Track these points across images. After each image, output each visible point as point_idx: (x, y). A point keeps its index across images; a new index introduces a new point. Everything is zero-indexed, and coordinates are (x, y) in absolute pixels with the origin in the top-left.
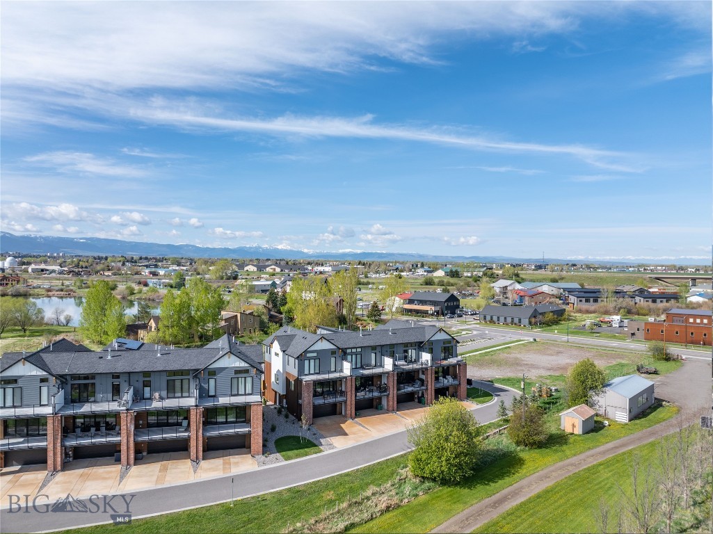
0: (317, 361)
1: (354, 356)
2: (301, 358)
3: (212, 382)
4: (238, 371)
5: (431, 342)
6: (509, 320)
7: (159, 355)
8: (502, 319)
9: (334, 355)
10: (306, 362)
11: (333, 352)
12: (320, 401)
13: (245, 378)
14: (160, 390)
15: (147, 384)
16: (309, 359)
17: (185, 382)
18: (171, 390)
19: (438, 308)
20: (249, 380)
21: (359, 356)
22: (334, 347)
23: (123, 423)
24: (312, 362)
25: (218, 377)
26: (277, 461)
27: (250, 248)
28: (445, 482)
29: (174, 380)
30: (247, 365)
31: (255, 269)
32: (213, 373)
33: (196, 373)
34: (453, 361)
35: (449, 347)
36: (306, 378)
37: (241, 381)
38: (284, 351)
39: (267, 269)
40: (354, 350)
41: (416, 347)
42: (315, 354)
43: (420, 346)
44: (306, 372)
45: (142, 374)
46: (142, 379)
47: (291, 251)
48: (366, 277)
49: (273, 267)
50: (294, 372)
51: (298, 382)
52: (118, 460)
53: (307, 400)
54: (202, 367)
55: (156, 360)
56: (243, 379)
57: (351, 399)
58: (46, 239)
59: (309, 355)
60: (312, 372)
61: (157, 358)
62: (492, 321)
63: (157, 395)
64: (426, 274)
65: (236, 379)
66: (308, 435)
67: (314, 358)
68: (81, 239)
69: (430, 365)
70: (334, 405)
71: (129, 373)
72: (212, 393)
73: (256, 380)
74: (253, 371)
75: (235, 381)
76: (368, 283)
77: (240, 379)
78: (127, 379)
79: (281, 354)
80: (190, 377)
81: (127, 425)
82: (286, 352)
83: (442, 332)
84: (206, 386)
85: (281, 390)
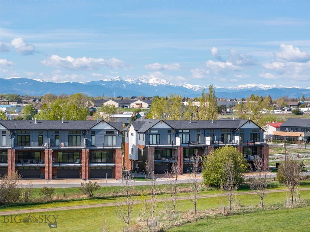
0: (158, 136)
1: (184, 135)
2: (147, 133)
3: (93, 138)
4: (109, 132)
5: (242, 130)
7: (62, 123)
9: (170, 133)
10: (151, 136)
11: (169, 131)
12: (159, 161)
13: (112, 136)
14: (64, 142)
15: (57, 137)
16: (153, 134)
17: (78, 137)
18: (70, 142)
20: (114, 138)
21: (188, 136)
22: (170, 128)
23: (46, 156)
24: (155, 136)
25: (97, 135)
29: (72, 136)
30: (113, 129)
32: (94, 132)
33: (84, 132)
34: (258, 143)
35: (256, 134)
36: (150, 146)
37: (110, 138)
38: (137, 131)
39: (132, 105)
40: (184, 131)
41: (231, 133)
42: (157, 132)
43: (234, 132)
44: (151, 143)
45: (54, 132)
46: (54, 134)
49: (140, 102)
50: (143, 143)
51: (145, 149)
54: (88, 129)
55: (61, 125)
56: (111, 137)
57: (180, 162)
59: (152, 131)
60: (155, 142)
61: (62, 124)
63: (63, 144)
65: (107, 137)
67: (156, 134)
69: (239, 144)
71: (48, 130)
72: (93, 144)
73: (118, 137)
74: (117, 133)
75: (106, 138)
77: (109, 137)
78: (46, 134)
79: (135, 133)
80: (81, 134)
81: (48, 157)
82: (138, 131)
83: (251, 122)
84: (90, 140)
85: (135, 158)
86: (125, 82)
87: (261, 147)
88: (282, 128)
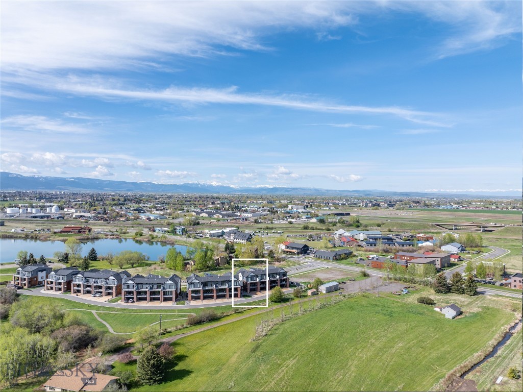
2: (247, 277)
3: (230, 283)
4: (235, 281)
5: (279, 273)
6: (326, 257)
8: (323, 257)
11: (254, 276)
12: (251, 287)
18: (222, 285)
19: (299, 251)
21: (260, 277)
24: (250, 278)
26: (243, 299)
27: (192, 184)
28: (276, 302)
30: (237, 279)
31: (207, 216)
34: (285, 277)
35: (284, 274)
36: (248, 282)
37: (236, 283)
39: (214, 216)
40: (259, 275)
43: (276, 274)
46: (216, 283)
47: (222, 187)
48: (272, 223)
49: (218, 215)
50: (245, 280)
51: (246, 283)
52: (213, 298)
53: (249, 287)
57: (259, 287)
58: (46, 178)
60: (250, 280)
62: (319, 258)
63: (219, 286)
64: (306, 220)
66: (249, 295)
68: (71, 178)
69: (279, 279)
70: (255, 288)
71: (214, 281)
72: (230, 285)
74: (238, 281)
76: (272, 228)
80: (226, 282)
81: (215, 291)
82: (243, 276)
85: (242, 285)
86: (200, 184)
87: (286, 279)
88: (288, 247)
